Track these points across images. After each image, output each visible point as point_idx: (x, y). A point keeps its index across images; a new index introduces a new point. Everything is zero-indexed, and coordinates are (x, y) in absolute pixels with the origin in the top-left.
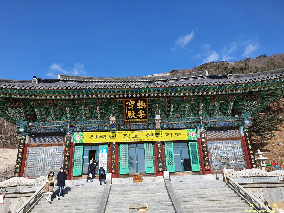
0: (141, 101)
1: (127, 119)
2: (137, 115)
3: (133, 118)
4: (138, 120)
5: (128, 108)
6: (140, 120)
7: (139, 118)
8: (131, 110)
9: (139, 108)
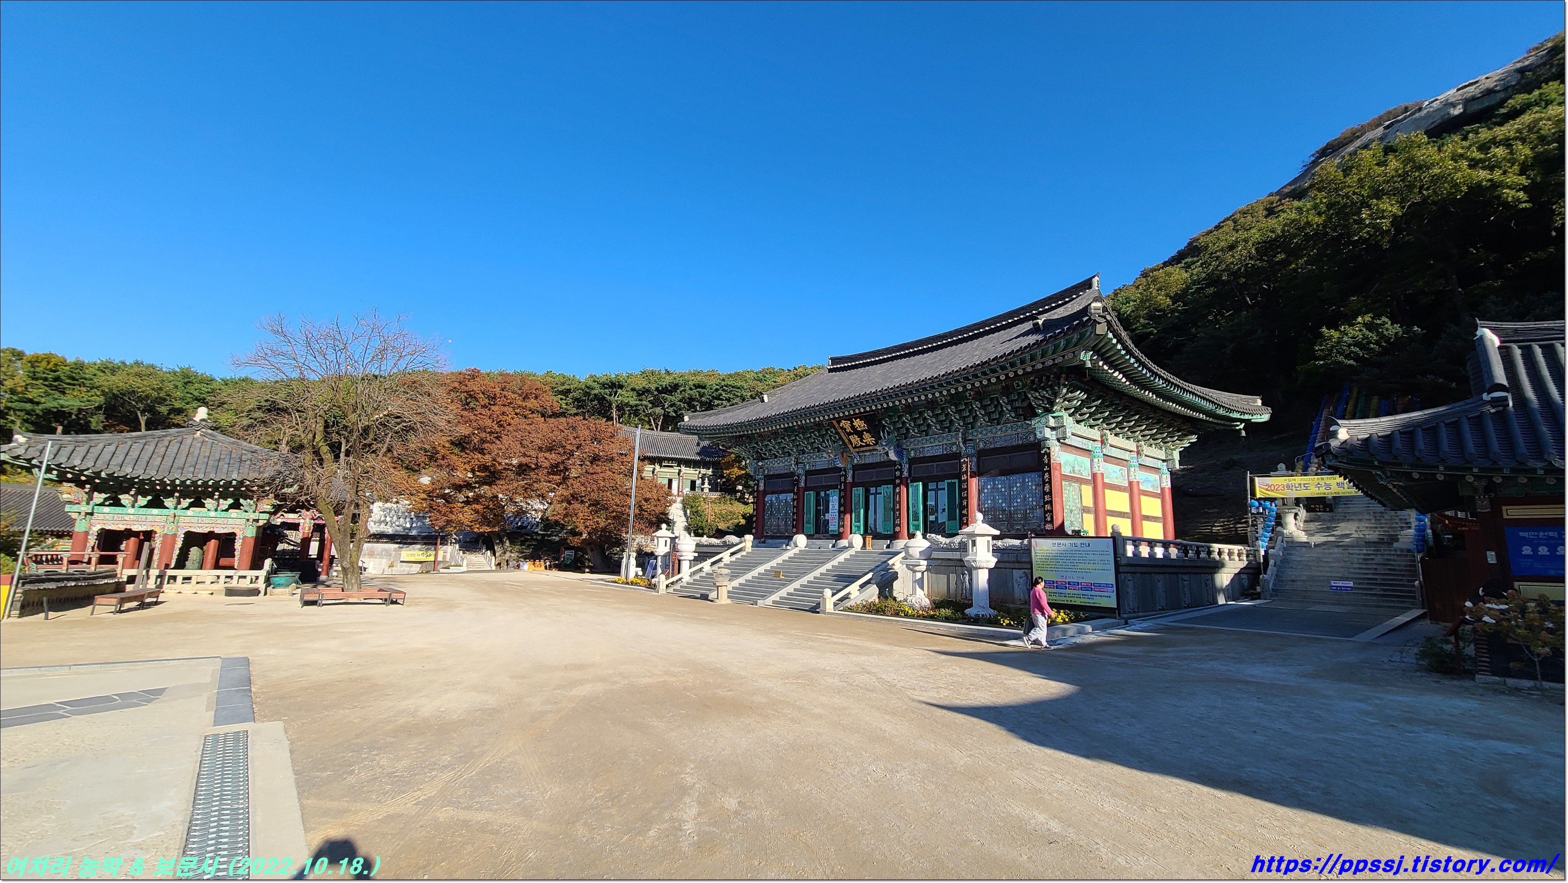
0: (856, 419)
1: (854, 448)
2: (864, 441)
3: (861, 446)
4: (868, 448)
5: (846, 432)
6: (871, 448)
7: (869, 445)
8: (850, 434)
9: (859, 429)
